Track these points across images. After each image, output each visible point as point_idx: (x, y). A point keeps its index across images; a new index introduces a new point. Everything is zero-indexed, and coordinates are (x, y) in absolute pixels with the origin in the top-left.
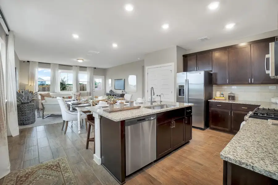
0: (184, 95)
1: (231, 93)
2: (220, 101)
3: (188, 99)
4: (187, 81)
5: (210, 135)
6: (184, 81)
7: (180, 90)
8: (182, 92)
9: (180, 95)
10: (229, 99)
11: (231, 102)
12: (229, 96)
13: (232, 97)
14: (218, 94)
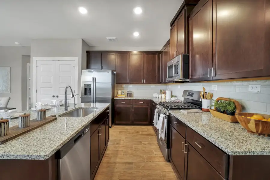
0: (90, 95)
1: (129, 91)
2: (122, 98)
3: (96, 98)
4: (94, 79)
5: (119, 131)
6: (91, 80)
7: (85, 89)
8: (88, 91)
9: (85, 94)
10: (128, 96)
11: (129, 98)
12: (128, 94)
13: (130, 95)
14: (120, 91)
